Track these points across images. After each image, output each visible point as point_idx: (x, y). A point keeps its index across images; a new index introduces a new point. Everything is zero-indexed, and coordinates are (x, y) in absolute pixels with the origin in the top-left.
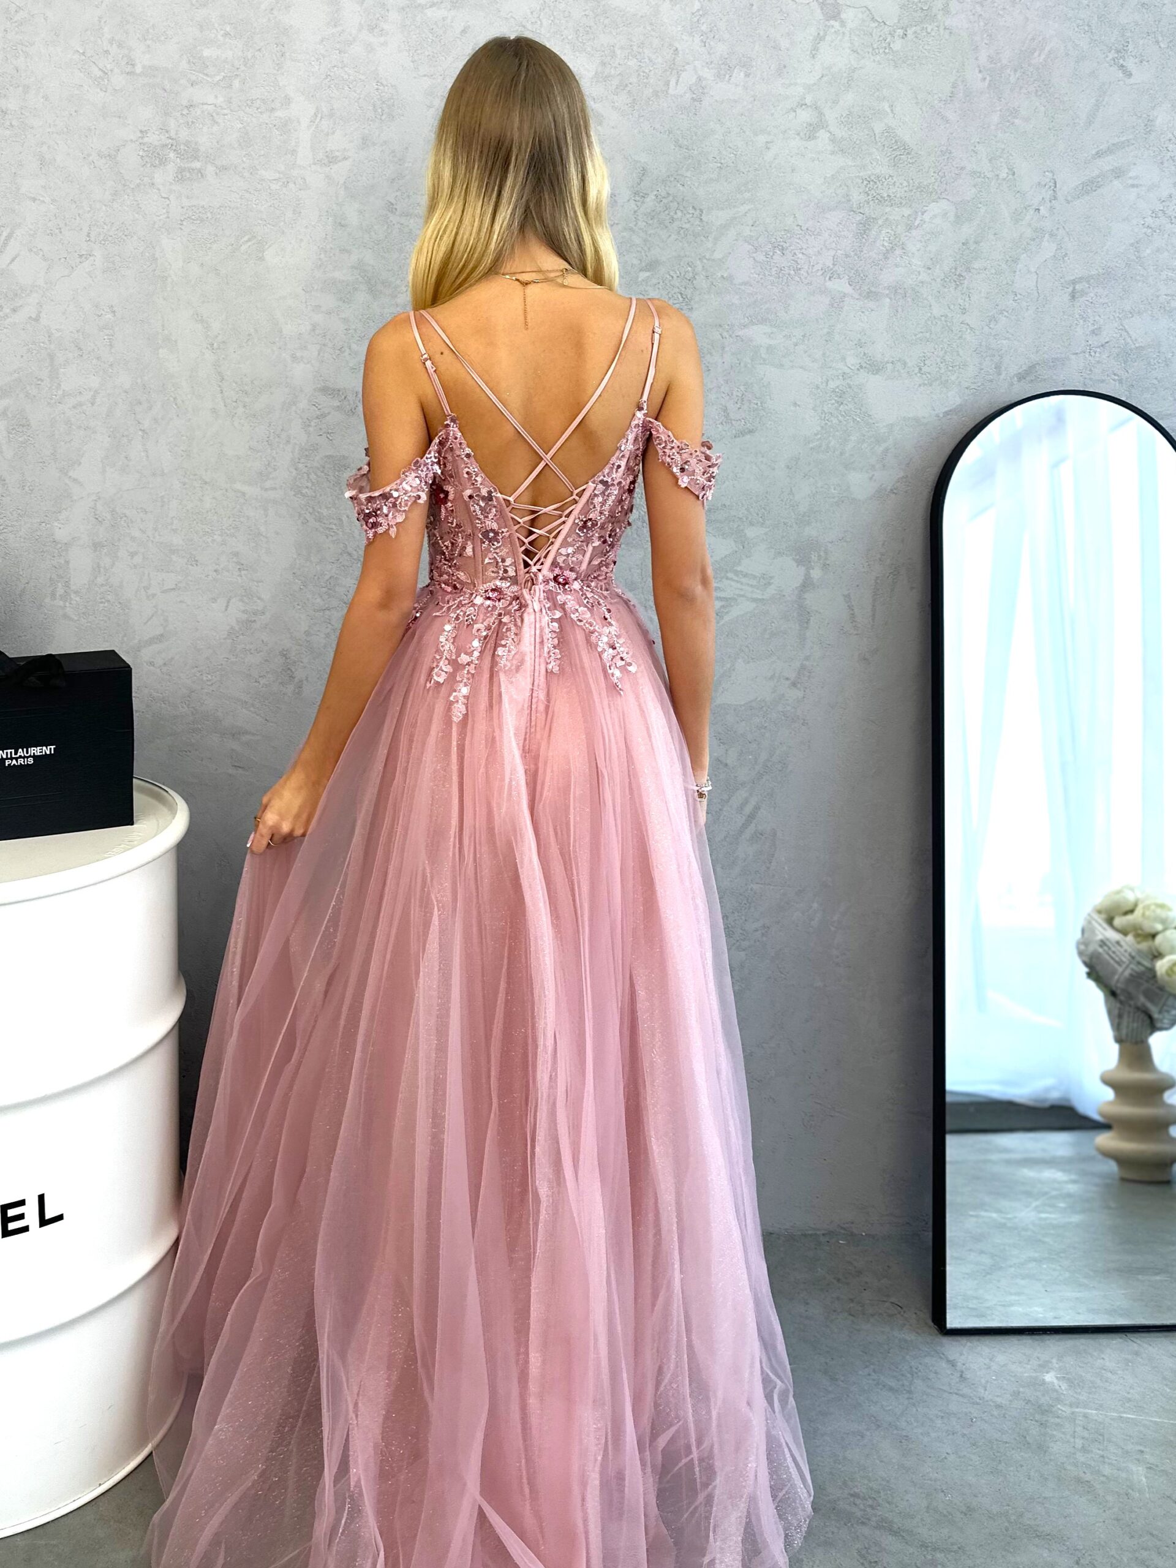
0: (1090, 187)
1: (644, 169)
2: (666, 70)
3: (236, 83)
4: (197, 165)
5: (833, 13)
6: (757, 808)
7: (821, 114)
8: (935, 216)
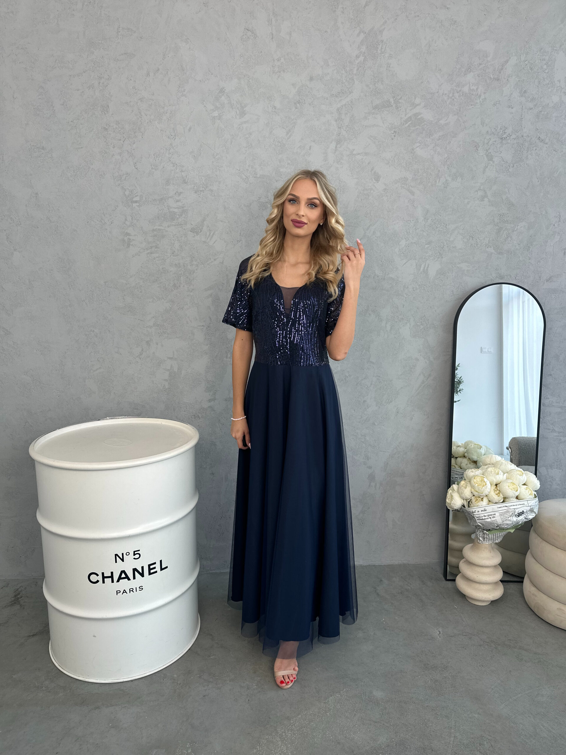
1: (428, 210)
2: (435, 177)
5: (490, 158)
7: (486, 192)
8: (521, 227)
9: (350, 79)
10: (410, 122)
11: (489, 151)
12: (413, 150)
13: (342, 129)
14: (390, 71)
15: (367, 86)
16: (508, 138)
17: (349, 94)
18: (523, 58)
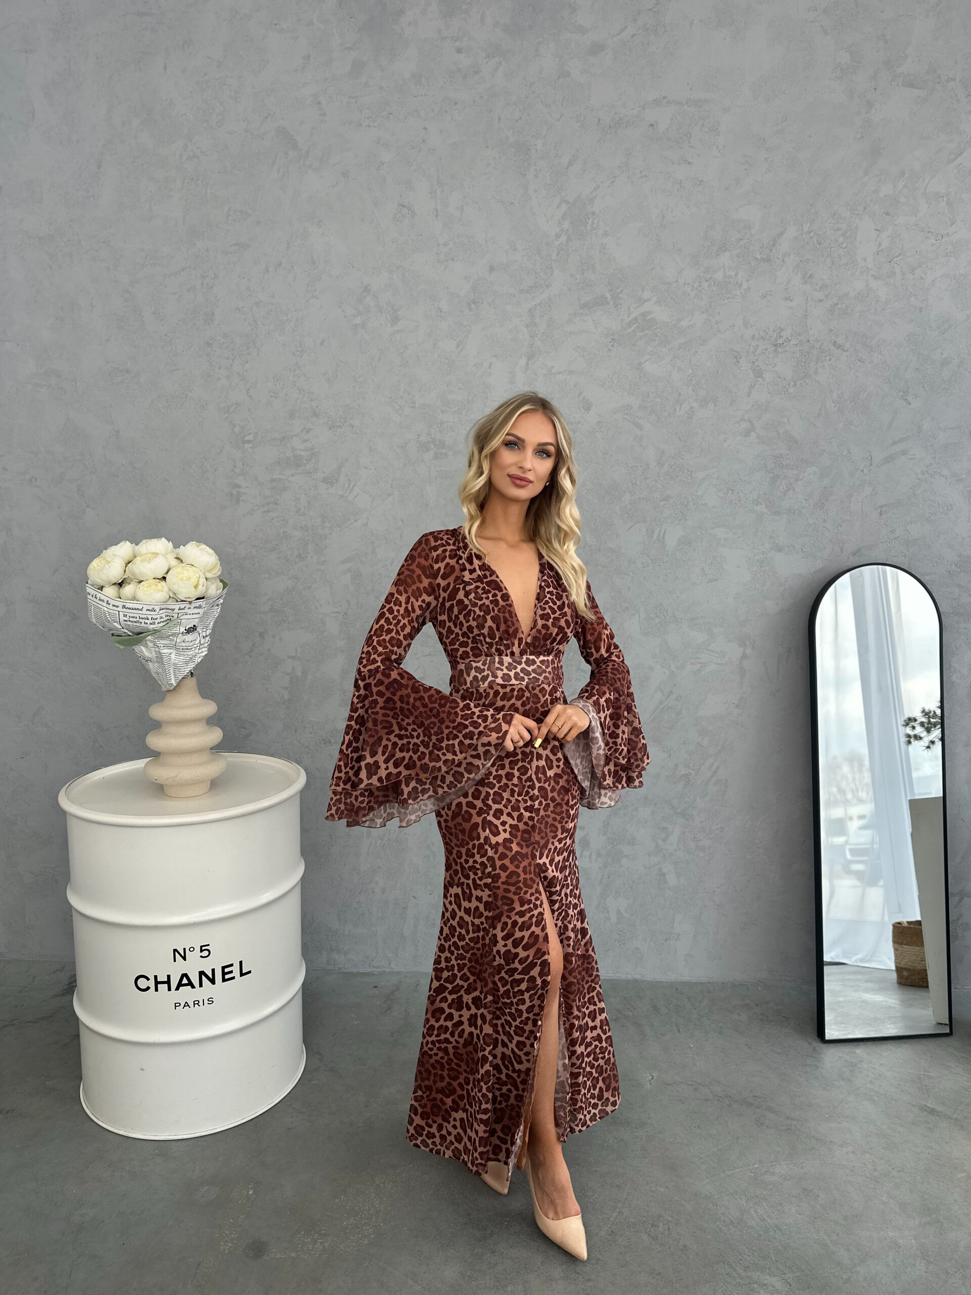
0: (890, 459)
1: (663, 452)
2: (675, 404)
3: (464, 412)
4: (444, 451)
5: (759, 374)
6: (718, 768)
7: (753, 424)
8: (810, 474)
9: (547, 267)
10: (636, 325)
11: (756, 364)
12: (640, 364)
13: (536, 338)
14: (605, 254)
15: (572, 276)
16: (785, 344)
17: (545, 288)
18: (806, 229)
